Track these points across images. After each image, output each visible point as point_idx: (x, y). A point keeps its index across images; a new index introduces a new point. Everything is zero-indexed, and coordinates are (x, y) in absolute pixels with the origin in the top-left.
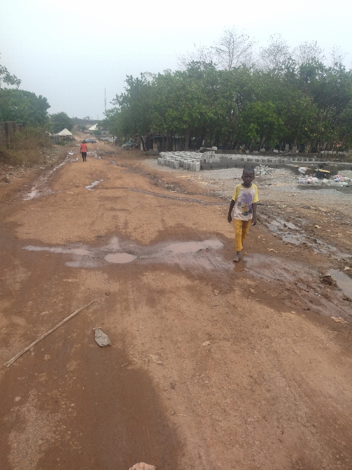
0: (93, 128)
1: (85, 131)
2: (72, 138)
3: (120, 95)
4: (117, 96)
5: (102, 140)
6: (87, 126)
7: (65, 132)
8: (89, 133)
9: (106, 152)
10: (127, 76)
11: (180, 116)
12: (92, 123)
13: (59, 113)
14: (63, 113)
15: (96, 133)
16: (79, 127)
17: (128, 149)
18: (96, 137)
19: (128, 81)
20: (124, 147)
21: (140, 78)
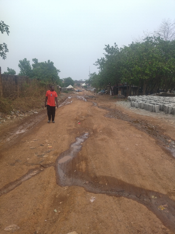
0: (84, 85)
1: (80, 86)
2: (73, 89)
3: (100, 59)
4: (98, 60)
5: (88, 90)
6: (81, 84)
7: (70, 87)
8: (81, 87)
9: (89, 97)
10: (106, 46)
11: (142, 70)
12: (83, 82)
13: (68, 77)
14: (69, 77)
15: (85, 87)
16: (77, 84)
17: (102, 95)
18: (85, 89)
19: (106, 49)
20: (100, 93)
21: (114, 47)
